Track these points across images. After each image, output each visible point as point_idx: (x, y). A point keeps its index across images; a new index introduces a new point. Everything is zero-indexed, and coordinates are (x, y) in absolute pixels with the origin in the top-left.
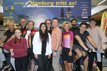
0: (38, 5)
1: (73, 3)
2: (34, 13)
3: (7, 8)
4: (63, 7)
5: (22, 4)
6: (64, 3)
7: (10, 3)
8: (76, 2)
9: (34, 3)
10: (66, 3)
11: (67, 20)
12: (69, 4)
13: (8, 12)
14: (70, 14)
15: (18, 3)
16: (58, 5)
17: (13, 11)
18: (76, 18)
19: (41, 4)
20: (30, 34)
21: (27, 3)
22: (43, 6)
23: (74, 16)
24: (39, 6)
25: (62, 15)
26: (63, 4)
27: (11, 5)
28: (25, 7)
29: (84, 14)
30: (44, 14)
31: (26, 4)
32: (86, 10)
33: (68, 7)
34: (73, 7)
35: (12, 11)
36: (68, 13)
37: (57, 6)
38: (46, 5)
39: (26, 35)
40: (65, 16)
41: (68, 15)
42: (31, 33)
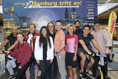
0: (40, 5)
1: (78, 2)
2: (36, 15)
3: (7, 10)
4: (68, 7)
5: (23, 4)
6: (69, 3)
7: (10, 4)
8: (81, 1)
9: (36, 3)
10: (71, 3)
11: (72, 21)
12: (74, 4)
13: (8, 13)
14: (75, 15)
15: (18, 4)
16: (62, 5)
17: (14, 12)
18: (81, 19)
19: (43, 5)
20: (32, 38)
21: (28, 3)
22: (45, 7)
23: (79, 17)
24: (42, 7)
25: (67, 16)
26: (67, 4)
27: (11, 6)
29: (90, 15)
30: (47, 16)
31: (27, 5)
32: (92, 10)
33: (73, 7)
34: (78, 7)
35: (12, 12)
36: (73, 14)
37: (61, 7)
38: (49, 6)
39: (28, 39)
40: (69, 17)
41: (73, 16)
42: (33, 37)
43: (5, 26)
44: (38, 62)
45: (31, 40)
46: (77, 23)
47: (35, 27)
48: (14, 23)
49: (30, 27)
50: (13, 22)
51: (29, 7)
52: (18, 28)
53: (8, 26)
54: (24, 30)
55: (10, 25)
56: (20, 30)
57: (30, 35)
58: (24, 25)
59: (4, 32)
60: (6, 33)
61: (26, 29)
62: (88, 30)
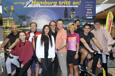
0: (40, 5)
1: (77, 2)
2: (36, 14)
3: (6, 9)
4: (67, 6)
5: (23, 4)
6: (68, 3)
7: (9, 3)
8: (80, 1)
9: (36, 3)
10: (70, 3)
11: (71, 21)
12: (73, 4)
13: (8, 12)
14: (74, 14)
15: (18, 3)
17: (13, 11)
18: (80, 19)
19: (43, 4)
20: (33, 37)
21: (28, 2)
22: (45, 6)
23: (78, 16)
24: (41, 6)
25: (66, 15)
26: (66, 4)
27: (11, 5)
28: (26, 7)
29: (88, 14)
30: (46, 15)
31: (27, 4)
32: (91, 10)
33: (72, 6)
34: (77, 6)
35: (12, 11)
36: (72, 14)
37: (60, 6)
38: (49, 5)
39: (29, 38)
40: (69, 16)
41: (72, 15)
42: (35, 36)
43: (4, 25)
44: (39, 60)
45: (32, 38)
46: (78, 22)
47: (36, 26)
48: (13, 22)
49: (31, 25)
50: (13, 20)
51: (29, 6)
52: (18, 27)
53: (7, 25)
54: (24, 28)
55: (10, 24)
56: (20, 29)
57: (32, 33)
59: (3, 30)
60: (6, 31)
61: (26, 28)
62: (88, 29)
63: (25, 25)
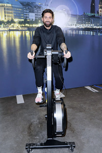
41: (100, 10)
50: (11, 10)
52: (21, 23)
54: (31, 25)
55: (5, 16)
56: (24, 25)
58: (30, 18)
63: (32, 20)
